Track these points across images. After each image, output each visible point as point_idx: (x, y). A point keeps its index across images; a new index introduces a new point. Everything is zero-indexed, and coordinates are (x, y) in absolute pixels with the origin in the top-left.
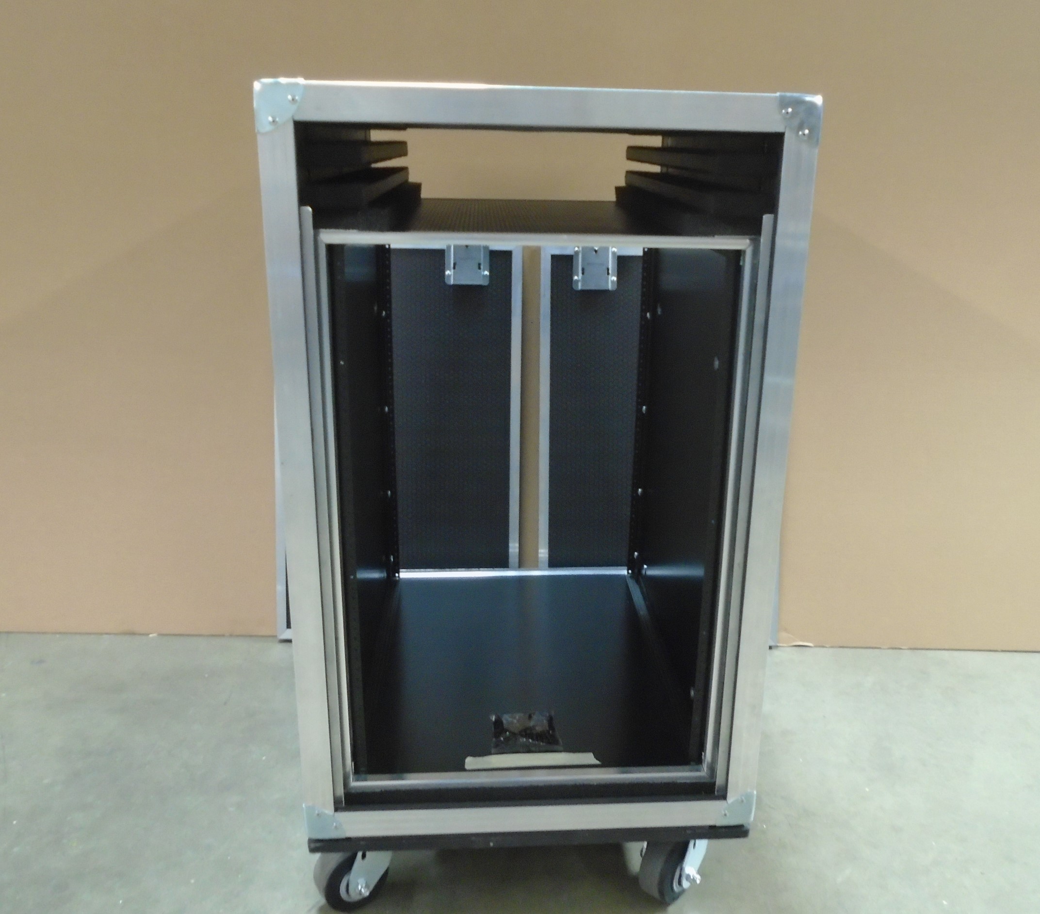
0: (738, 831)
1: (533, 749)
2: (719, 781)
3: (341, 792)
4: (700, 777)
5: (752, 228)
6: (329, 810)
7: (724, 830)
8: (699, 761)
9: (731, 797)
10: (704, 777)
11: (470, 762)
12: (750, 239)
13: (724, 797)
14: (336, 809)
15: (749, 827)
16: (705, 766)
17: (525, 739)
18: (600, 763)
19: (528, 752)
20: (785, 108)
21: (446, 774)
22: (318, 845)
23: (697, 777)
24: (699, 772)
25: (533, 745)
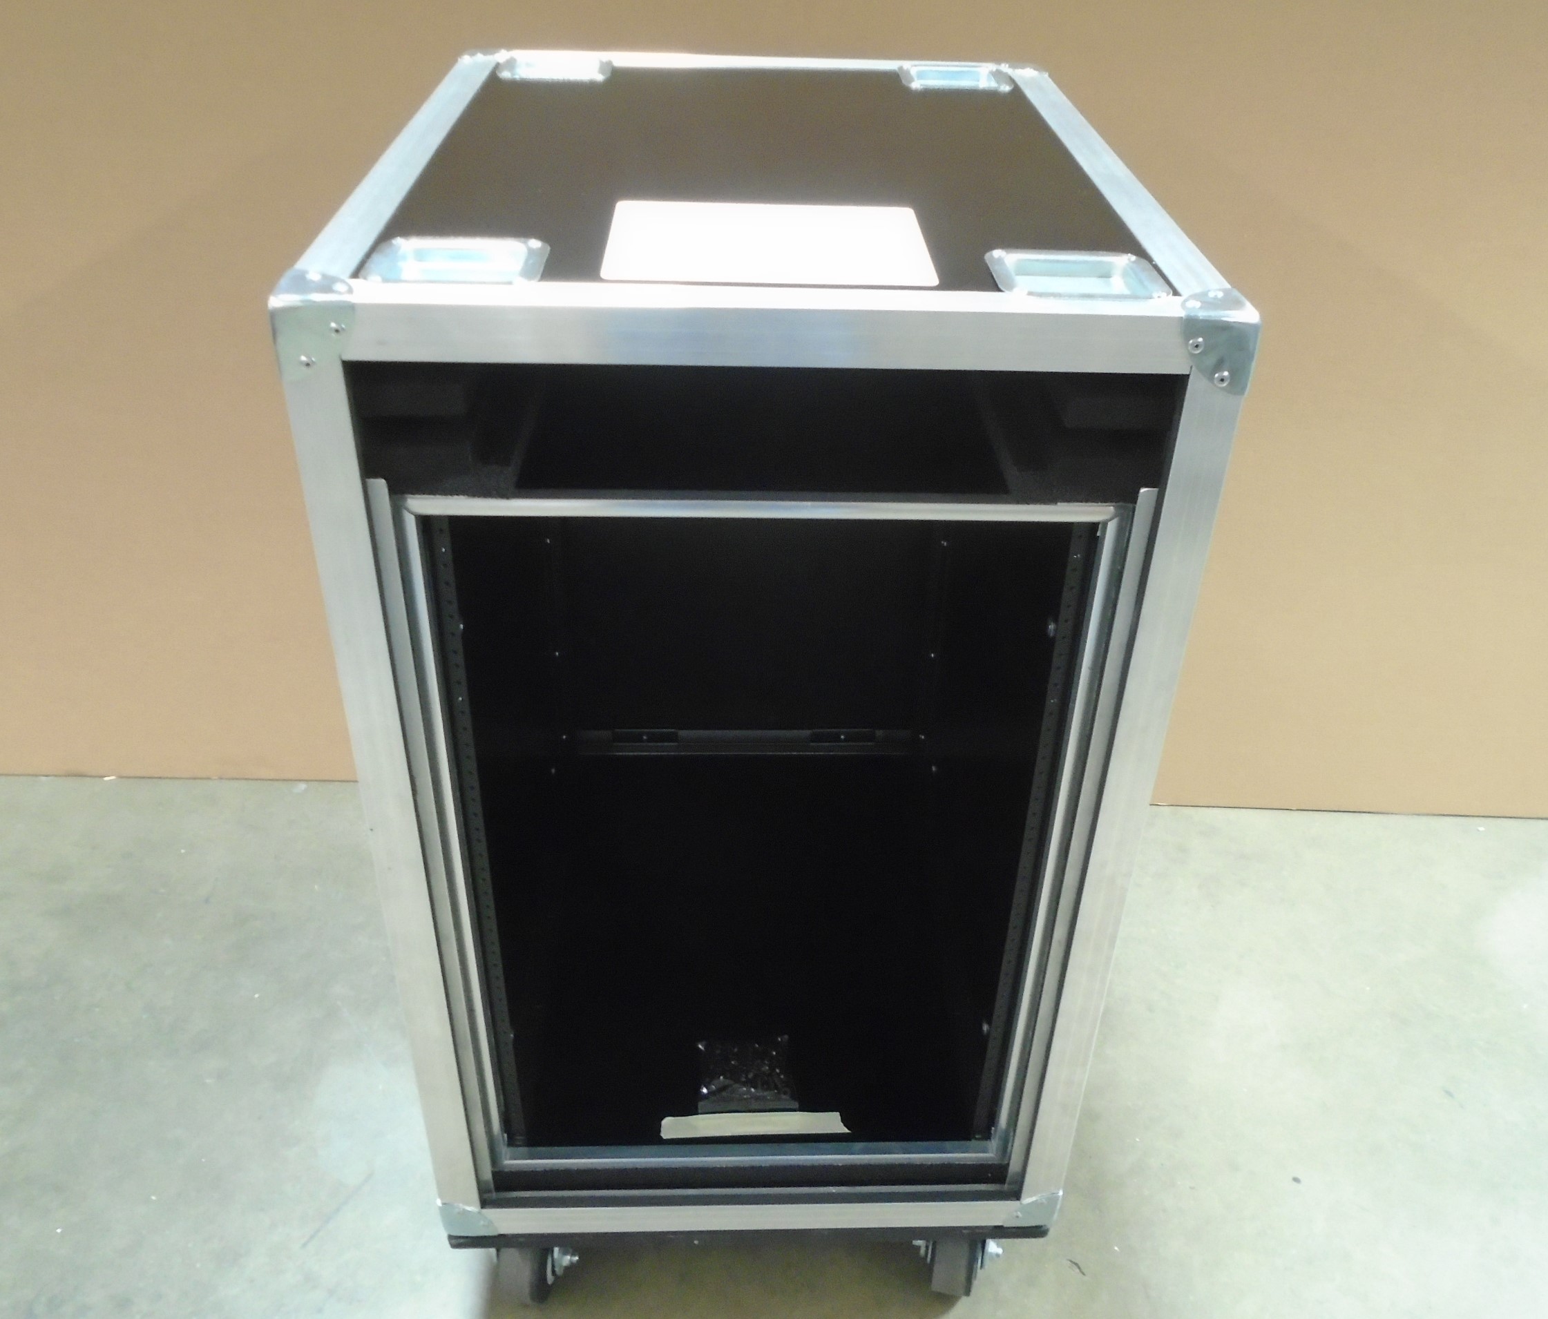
1: (755, 1105)
2: (1014, 1166)
3: (487, 1175)
4: (987, 1159)
5: (1122, 498)
6: (473, 1208)
7: (1014, 1230)
8: (989, 1134)
9: (1027, 1199)
10: (990, 1159)
11: (672, 1127)
12: (1117, 508)
13: (1016, 1194)
14: (484, 1203)
15: (1048, 1227)
16: (995, 1144)
17: (746, 1089)
18: (848, 1133)
19: (750, 1111)
20: (1196, 336)
21: (634, 1149)
22: (460, 1242)
23: (982, 1159)
24: (986, 1153)
25: (757, 1098)
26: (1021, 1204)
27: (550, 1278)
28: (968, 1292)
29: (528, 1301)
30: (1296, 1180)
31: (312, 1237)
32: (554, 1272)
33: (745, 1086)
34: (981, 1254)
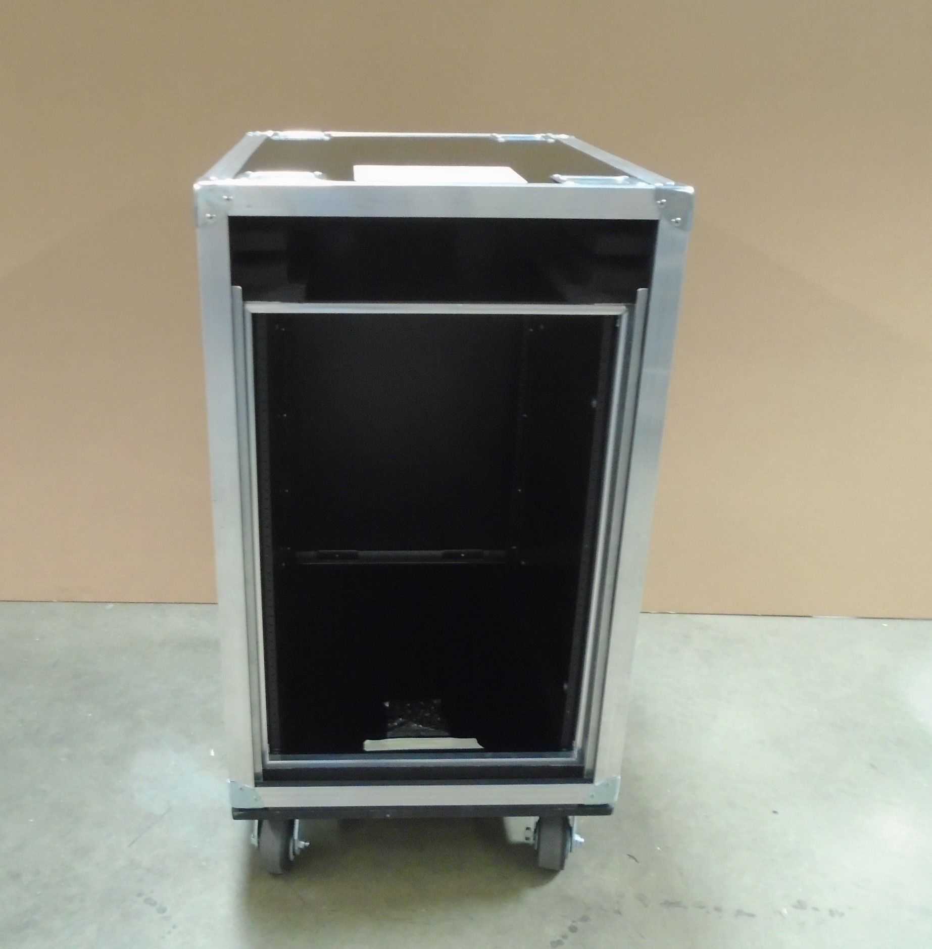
0: (603, 810)
1: (423, 733)
2: (588, 765)
3: (260, 769)
4: (570, 762)
5: (629, 298)
6: (250, 784)
7: (591, 808)
8: (570, 748)
9: (598, 782)
10: (573, 762)
11: (370, 745)
12: (626, 306)
13: (590, 780)
14: (256, 785)
15: (613, 806)
16: (575, 753)
17: (416, 725)
18: (481, 749)
19: (419, 737)
20: (660, 199)
21: (349, 756)
22: (241, 814)
23: (568, 762)
24: (569, 757)
25: (423, 730)
26: (595, 786)
27: (292, 857)
28: (562, 866)
29: (279, 871)
30: (775, 812)
31: (133, 842)
32: (294, 852)
33: (416, 724)
34: (570, 843)
